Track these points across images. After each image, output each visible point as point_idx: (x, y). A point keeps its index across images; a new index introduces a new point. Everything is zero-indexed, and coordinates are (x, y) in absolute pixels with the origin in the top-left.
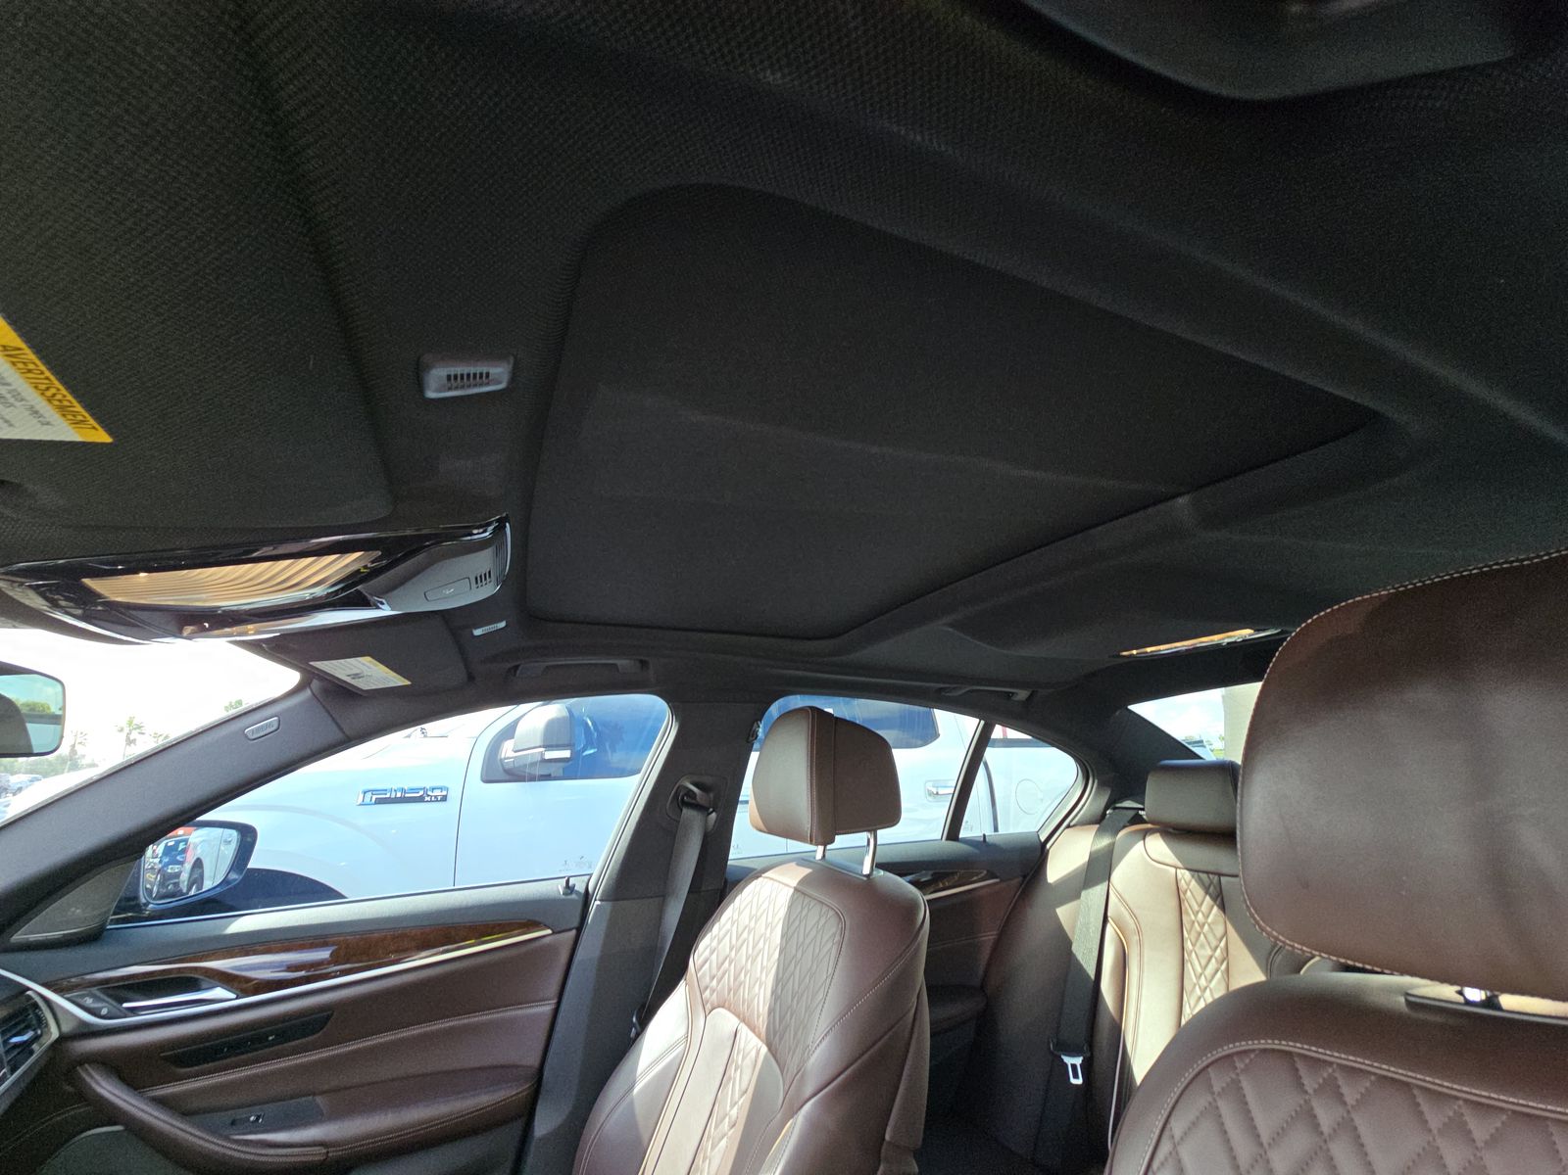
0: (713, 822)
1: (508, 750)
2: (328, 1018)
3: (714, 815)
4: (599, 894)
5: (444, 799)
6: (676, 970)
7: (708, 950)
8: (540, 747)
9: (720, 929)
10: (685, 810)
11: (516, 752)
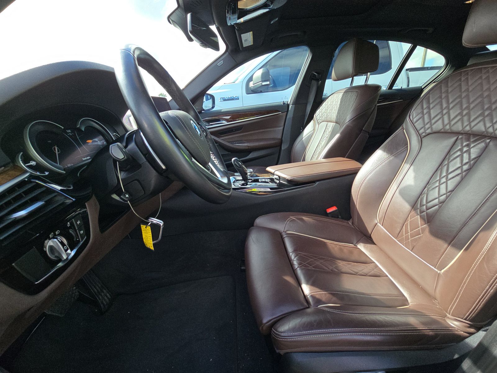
0: (320, 84)
1: (251, 84)
2: (242, 127)
3: (320, 81)
4: (291, 103)
5: (238, 99)
6: (311, 118)
7: (318, 113)
8: (260, 82)
9: (322, 108)
10: (313, 81)
11: (254, 84)
